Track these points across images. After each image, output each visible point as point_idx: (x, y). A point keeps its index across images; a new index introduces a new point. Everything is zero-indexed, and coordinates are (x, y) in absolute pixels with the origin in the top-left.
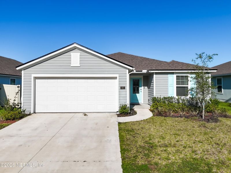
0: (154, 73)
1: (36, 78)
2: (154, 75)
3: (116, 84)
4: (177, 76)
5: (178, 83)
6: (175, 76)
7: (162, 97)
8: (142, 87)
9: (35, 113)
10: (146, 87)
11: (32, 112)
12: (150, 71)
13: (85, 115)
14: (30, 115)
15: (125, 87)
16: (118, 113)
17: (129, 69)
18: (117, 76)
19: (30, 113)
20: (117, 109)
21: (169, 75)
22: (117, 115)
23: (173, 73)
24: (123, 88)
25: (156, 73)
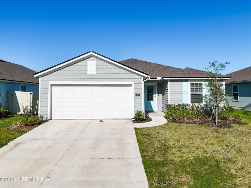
0: (169, 81)
1: (52, 85)
2: (169, 83)
3: (131, 91)
4: (191, 84)
5: (192, 90)
6: (189, 83)
7: (176, 104)
8: (157, 94)
9: (51, 119)
10: (160, 95)
11: (49, 118)
12: (164, 79)
13: (101, 122)
14: (46, 121)
15: (140, 94)
16: (134, 120)
17: (144, 77)
18: (132, 83)
19: (47, 119)
20: (132, 115)
21: (183, 82)
22: (132, 121)
23: (187, 81)
24: (138, 95)
25: (171, 81)
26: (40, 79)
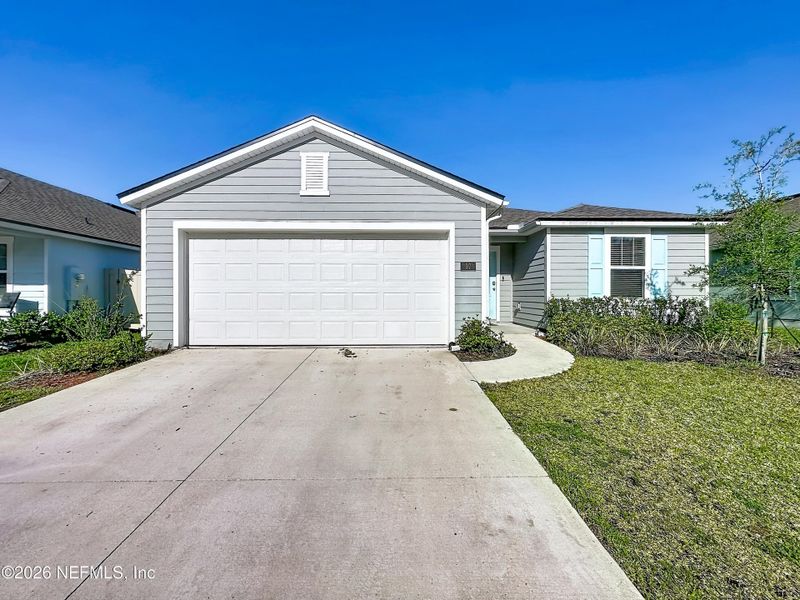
0: (548, 231)
1: (188, 235)
2: (548, 236)
4: (614, 240)
5: (615, 260)
6: (607, 238)
7: (574, 299)
8: (498, 276)
9: (187, 346)
10: (508, 277)
11: (176, 343)
13: (346, 355)
14: (168, 351)
16: (456, 348)
17: (488, 205)
19: (170, 346)
21: (591, 236)
22: (453, 352)
23: (601, 230)
24: (468, 267)
25: (556, 230)
26: (143, 211)
